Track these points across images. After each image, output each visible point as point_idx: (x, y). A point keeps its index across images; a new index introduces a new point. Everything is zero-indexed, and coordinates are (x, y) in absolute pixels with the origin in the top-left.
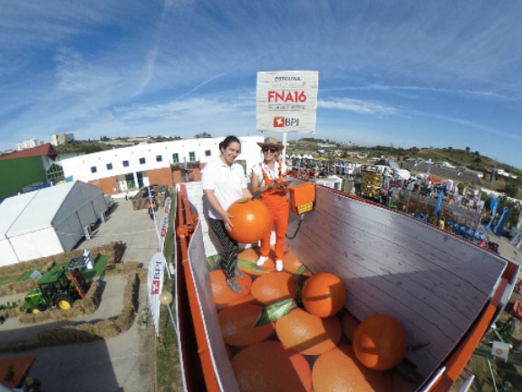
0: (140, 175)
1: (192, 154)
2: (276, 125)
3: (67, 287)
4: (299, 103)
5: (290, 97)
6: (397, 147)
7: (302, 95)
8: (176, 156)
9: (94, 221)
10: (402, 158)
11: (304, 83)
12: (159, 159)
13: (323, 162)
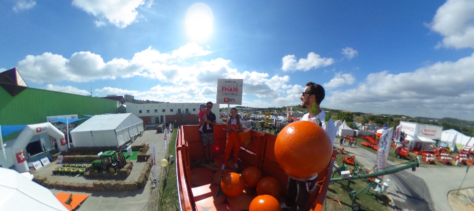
0: (162, 117)
1: (187, 110)
2: (225, 101)
3: (116, 161)
4: (235, 92)
5: (231, 90)
6: (277, 108)
7: (236, 89)
8: (179, 110)
9: (137, 134)
10: (279, 111)
11: (237, 84)
12: (172, 110)
13: (246, 116)
